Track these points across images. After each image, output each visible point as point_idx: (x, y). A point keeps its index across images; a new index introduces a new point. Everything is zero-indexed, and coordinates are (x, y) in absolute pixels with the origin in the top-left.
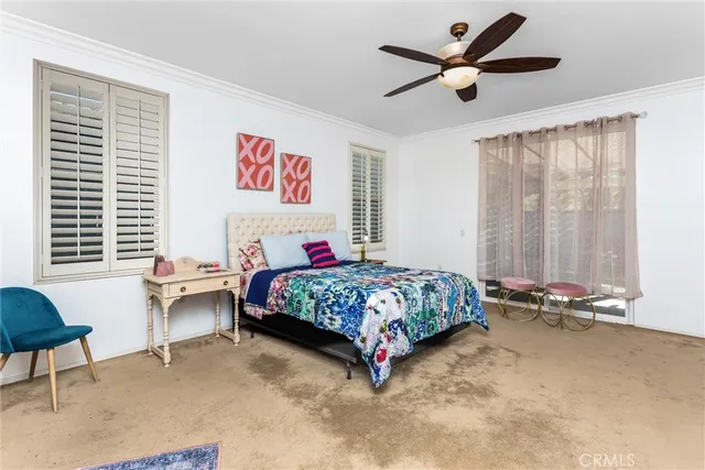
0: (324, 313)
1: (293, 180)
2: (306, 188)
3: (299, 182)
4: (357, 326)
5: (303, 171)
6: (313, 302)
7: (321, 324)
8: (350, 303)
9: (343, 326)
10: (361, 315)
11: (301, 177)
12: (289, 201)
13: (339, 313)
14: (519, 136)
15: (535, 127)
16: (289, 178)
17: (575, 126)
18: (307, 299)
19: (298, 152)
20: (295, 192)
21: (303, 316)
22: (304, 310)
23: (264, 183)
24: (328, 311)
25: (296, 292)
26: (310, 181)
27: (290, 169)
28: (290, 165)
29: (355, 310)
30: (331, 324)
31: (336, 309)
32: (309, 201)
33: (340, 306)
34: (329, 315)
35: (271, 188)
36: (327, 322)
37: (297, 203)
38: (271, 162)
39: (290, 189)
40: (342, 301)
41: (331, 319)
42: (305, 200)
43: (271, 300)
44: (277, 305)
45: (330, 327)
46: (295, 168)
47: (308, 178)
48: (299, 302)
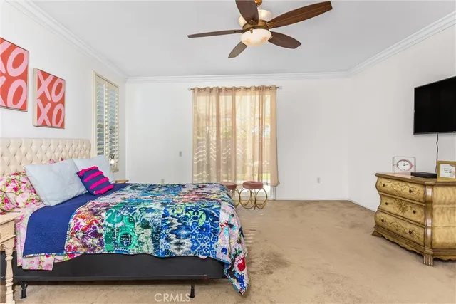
0: (168, 240)
1: (48, 102)
2: (60, 112)
3: (54, 105)
4: (211, 243)
5: (57, 92)
6: (148, 232)
7: (167, 252)
8: (201, 223)
9: (193, 248)
10: (215, 232)
11: (56, 99)
12: (44, 125)
13: (187, 236)
14: (219, 90)
15: (229, 85)
16: (43, 98)
17: (250, 88)
18: (138, 229)
19: (53, 71)
20: (50, 114)
21: (133, 250)
22: (135, 242)
23: (16, 101)
24: (173, 237)
25: (118, 225)
26: (63, 104)
27: (44, 88)
28: (45, 83)
29: (208, 228)
30: (179, 249)
31: (184, 232)
32: (62, 126)
33: (188, 228)
34: (176, 240)
35: (24, 108)
36: (173, 249)
37: (52, 127)
38: (24, 77)
39: (45, 111)
40: (190, 223)
41: (178, 244)
42: (60, 124)
43: (72, 242)
44: (85, 246)
45: (178, 253)
46: (50, 88)
47: (62, 101)
48: (126, 236)
